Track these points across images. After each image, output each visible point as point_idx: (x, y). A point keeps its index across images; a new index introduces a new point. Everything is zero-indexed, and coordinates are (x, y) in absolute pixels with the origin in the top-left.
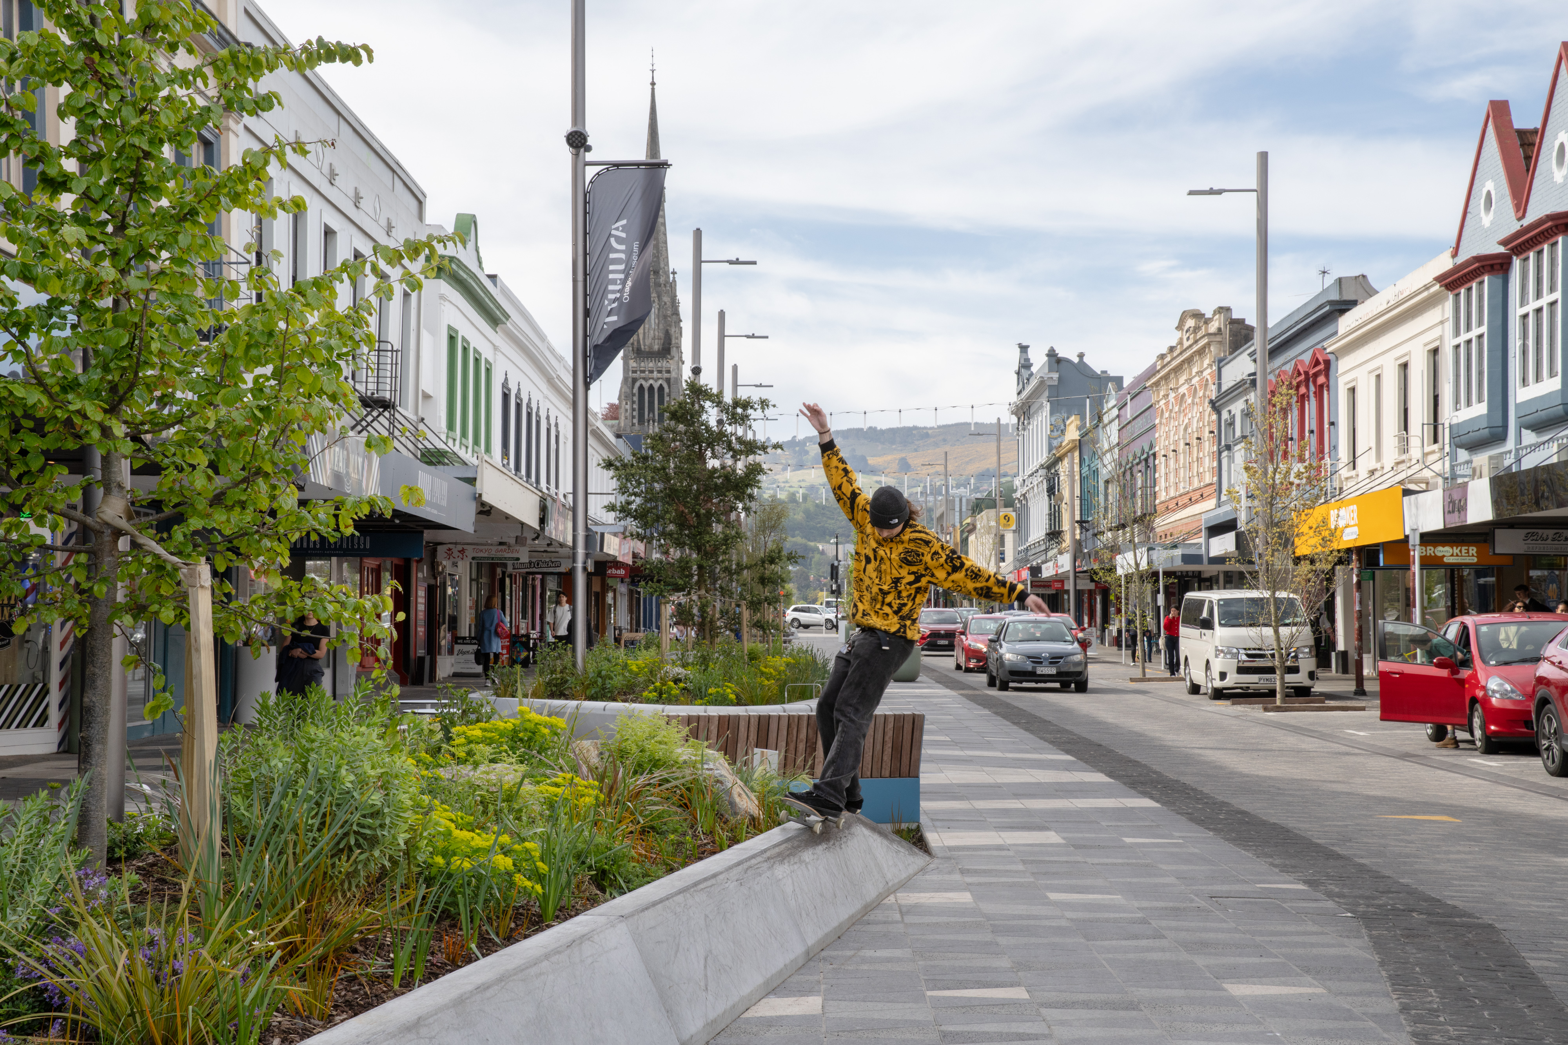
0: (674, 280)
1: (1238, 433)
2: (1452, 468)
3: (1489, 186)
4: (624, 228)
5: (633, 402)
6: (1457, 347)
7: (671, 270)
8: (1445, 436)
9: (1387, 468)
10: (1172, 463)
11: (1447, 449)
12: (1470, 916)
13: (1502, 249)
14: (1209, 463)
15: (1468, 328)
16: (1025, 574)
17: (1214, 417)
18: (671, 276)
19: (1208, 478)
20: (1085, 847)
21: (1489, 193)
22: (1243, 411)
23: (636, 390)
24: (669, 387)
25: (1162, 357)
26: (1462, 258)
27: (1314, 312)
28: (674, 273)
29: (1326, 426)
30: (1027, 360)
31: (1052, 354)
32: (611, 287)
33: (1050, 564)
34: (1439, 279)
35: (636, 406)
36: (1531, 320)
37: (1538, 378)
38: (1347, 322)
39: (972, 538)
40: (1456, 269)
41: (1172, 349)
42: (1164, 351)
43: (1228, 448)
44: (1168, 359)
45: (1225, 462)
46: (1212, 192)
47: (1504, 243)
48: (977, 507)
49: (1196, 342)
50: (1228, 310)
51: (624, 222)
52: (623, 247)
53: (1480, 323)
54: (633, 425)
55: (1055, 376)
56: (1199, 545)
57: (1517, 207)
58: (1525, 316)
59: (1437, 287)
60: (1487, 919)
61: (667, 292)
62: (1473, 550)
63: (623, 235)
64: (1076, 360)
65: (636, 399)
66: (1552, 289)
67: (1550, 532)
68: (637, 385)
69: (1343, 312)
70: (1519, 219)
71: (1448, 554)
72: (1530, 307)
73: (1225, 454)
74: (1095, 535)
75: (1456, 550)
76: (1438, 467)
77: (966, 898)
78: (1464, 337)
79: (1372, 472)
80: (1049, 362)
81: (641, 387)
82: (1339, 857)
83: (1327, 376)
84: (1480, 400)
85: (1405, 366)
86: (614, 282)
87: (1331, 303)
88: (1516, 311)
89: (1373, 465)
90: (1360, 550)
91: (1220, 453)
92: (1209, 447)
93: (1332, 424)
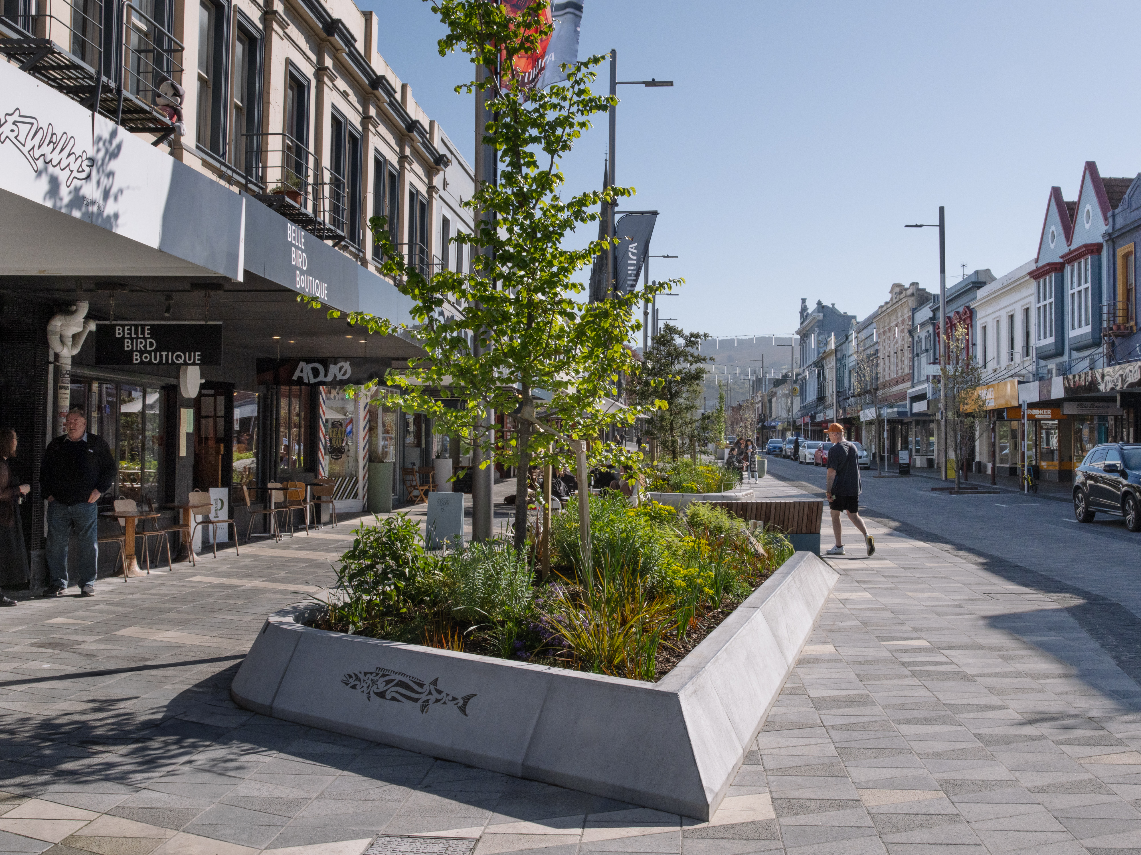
1: (923, 348)
2: (1037, 369)
3: (1053, 228)
4: (636, 248)
6: (1039, 308)
8: (1033, 353)
9: (1003, 368)
10: (887, 362)
11: (1034, 359)
12: (1106, 599)
13: (1061, 260)
14: (907, 362)
15: (1045, 299)
16: (807, 419)
17: (911, 339)
19: (907, 371)
20: (908, 568)
21: (1053, 232)
22: (926, 337)
25: (881, 307)
26: (1040, 264)
27: (965, 287)
29: (970, 346)
30: (805, 306)
31: (819, 303)
32: (629, 278)
33: (822, 414)
34: (1029, 274)
36: (1076, 295)
37: (1080, 326)
38: (981, 293)
39: (774, 399)
40: (1038, 269)
41: (887, 303)
42: (883, 304)
43: (918, 355)
44: (884, 308)
45: (916, 363)
46: (917, 226)
47: (1061, 257)
48: (778, 383)
49: (900, 300)
50: (917, 284)
51: (636, 244)
52: (635, 258)
53: (1050, 298)
55: (821, 315)
56: (905, 406)
57: (1068, 240)
58: (1073, 294)
59: (1028, 277)
60: (1115, 600)
62: (1049, 411)
63: (635, 251)
64: (831, 306)
66: (1086, 282)
67: (1089, 404)
69: (979, 288)
70: (1069, 246)
71: (1037, 413)
72: (1076, 290)
73: (916, 358)
74: (844, 399)
75: (1041, 412)
76: (1030, 368)
77: (866, 595)
78: (1042, 303)
79: (995, 370)
80: (818, 307)
82: (1032, 572)
83: (971, 320)
84: (1051, 336)
85: (1012, 317)
86: (631, 275)
87: (973, 283)
88: (1069, 292)
89: (995, 366)
90: (994, 411)
91: (913, 358)
92: (907, 354)
93: (974, 345)
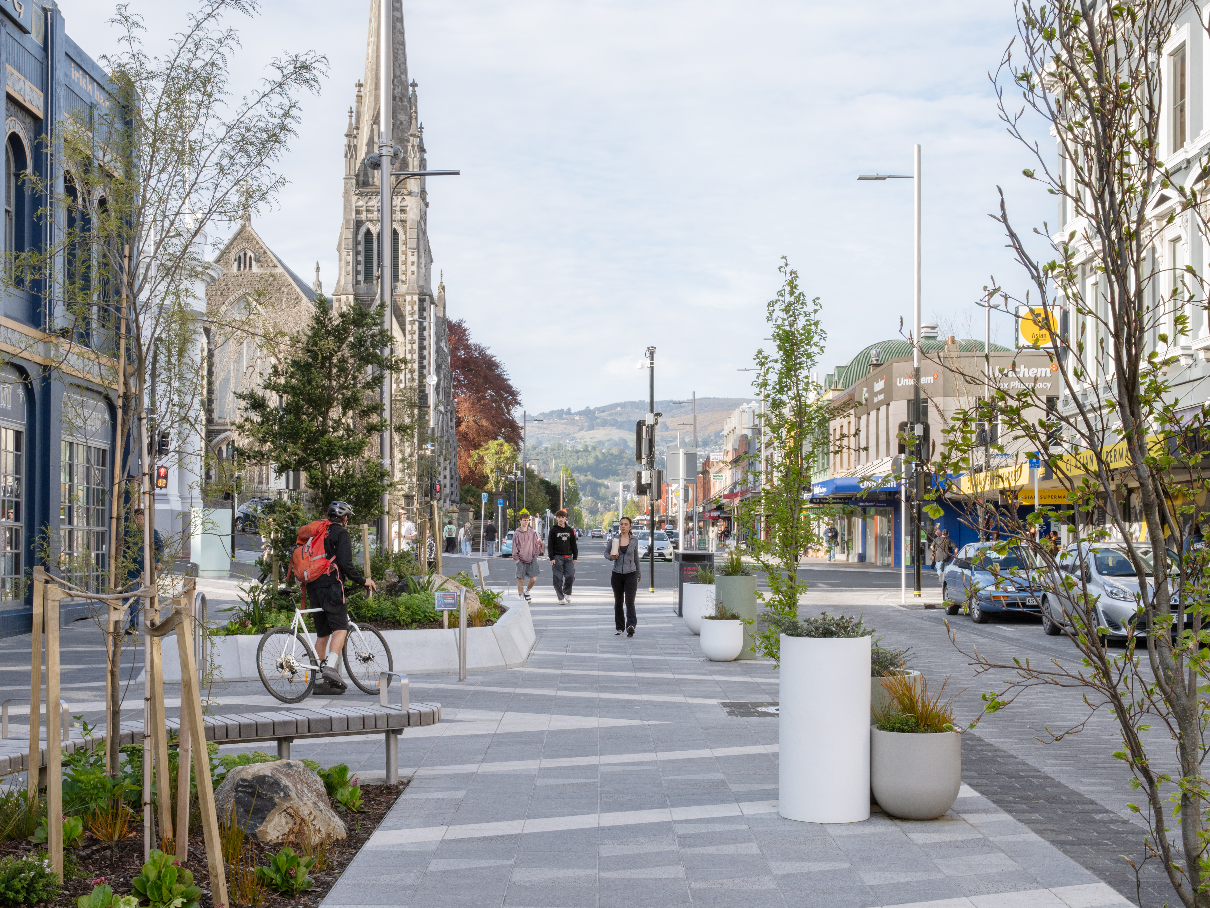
0: (414, 95)
5: (358, 253)
7: (410, 81)
18: (411, 89)
23: (361, 237)
24: (405, 232)
28: (414, 85)
35: (361, 258)
54: (357, 283)
61: (404, 108)
65: (361, 248)
68: (363, 230)
81: (368, 233)
